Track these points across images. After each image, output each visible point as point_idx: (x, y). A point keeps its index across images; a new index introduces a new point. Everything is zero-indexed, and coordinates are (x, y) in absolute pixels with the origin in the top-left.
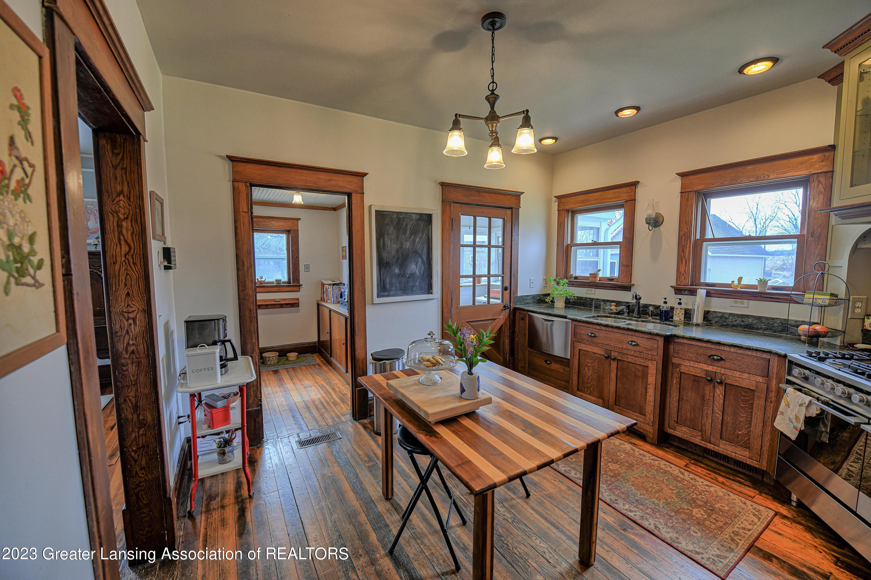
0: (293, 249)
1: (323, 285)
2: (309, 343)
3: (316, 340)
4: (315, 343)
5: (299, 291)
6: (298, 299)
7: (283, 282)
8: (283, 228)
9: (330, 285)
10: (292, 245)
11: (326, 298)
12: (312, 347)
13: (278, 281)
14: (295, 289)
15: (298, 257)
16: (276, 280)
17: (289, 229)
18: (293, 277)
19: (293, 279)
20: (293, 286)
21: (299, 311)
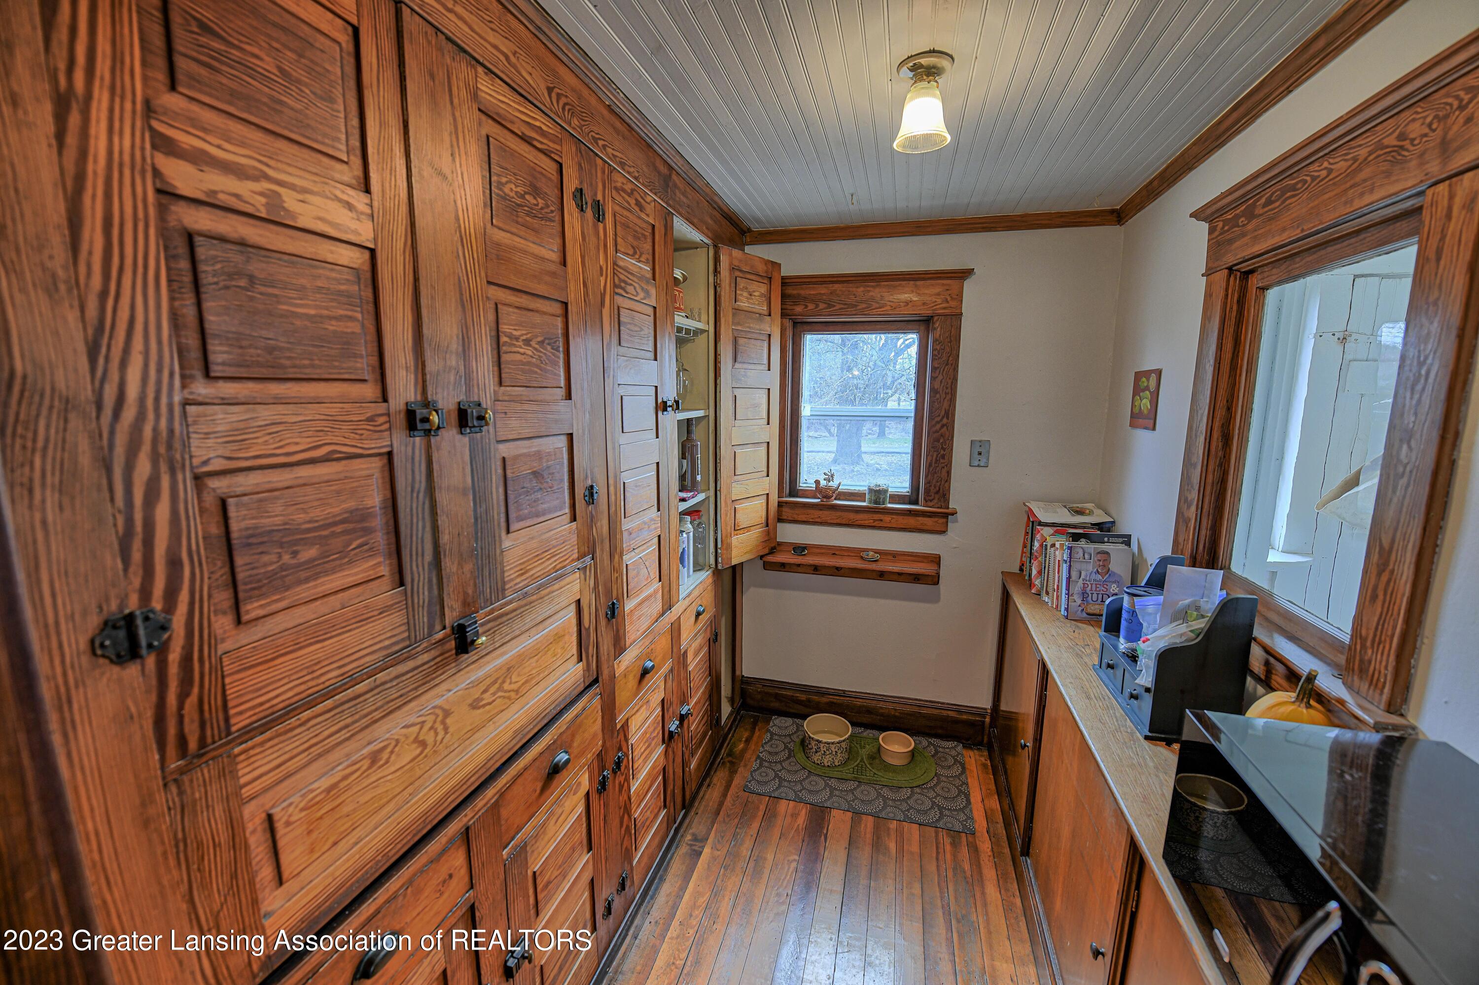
0: (937, 385)
1: (1033, 524)
2: (959, 709)
3: (984, 701)
4: (980, 712)
5: (943, 532)
6: (936, 560)
7: (896, 498)
8: (907, 312)
9: (1060, 528)
10: (934, 369)
11: (1037, 582)
12: (972, 724)
13: (878, 494)
14: (929, 522)
15: (950, 414)
16: (871, 490)
17: (929, 312)
18: (928, 483)
19: (927, 491)
20: (923, 514)
21: (936, 599)
